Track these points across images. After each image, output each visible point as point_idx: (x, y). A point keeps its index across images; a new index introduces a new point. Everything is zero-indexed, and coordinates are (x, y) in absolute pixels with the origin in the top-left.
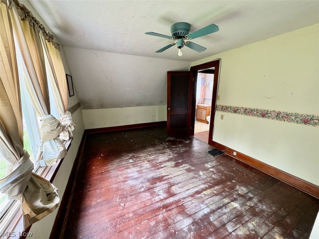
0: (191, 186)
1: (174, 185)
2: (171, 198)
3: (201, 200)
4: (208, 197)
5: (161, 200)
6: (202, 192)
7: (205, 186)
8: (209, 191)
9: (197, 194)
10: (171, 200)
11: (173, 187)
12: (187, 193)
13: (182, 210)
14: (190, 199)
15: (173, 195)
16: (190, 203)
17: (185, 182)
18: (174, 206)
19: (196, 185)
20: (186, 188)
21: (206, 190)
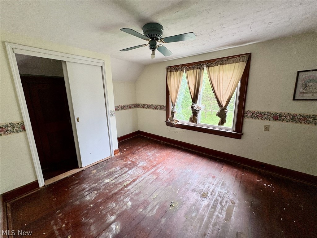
0: (140, 185)
1: (155, 180)
2: (153, 171)
3: (132, 176)
4: (127, 179)
5: (159, 168)
6: (131, 182)
7: (127, 189)
8: (125, 184)
9: (135, 179)
10: (153, 170)
11: (155, 178)
12: (143, 178)
13: (144, 168)
14: (140, 175)
15: (153, 173)
16: (140, 172)
17: (147, 185)
18: (150, 168)
19: (136, 186)
20: (144, 181)
21: (127, 185)
